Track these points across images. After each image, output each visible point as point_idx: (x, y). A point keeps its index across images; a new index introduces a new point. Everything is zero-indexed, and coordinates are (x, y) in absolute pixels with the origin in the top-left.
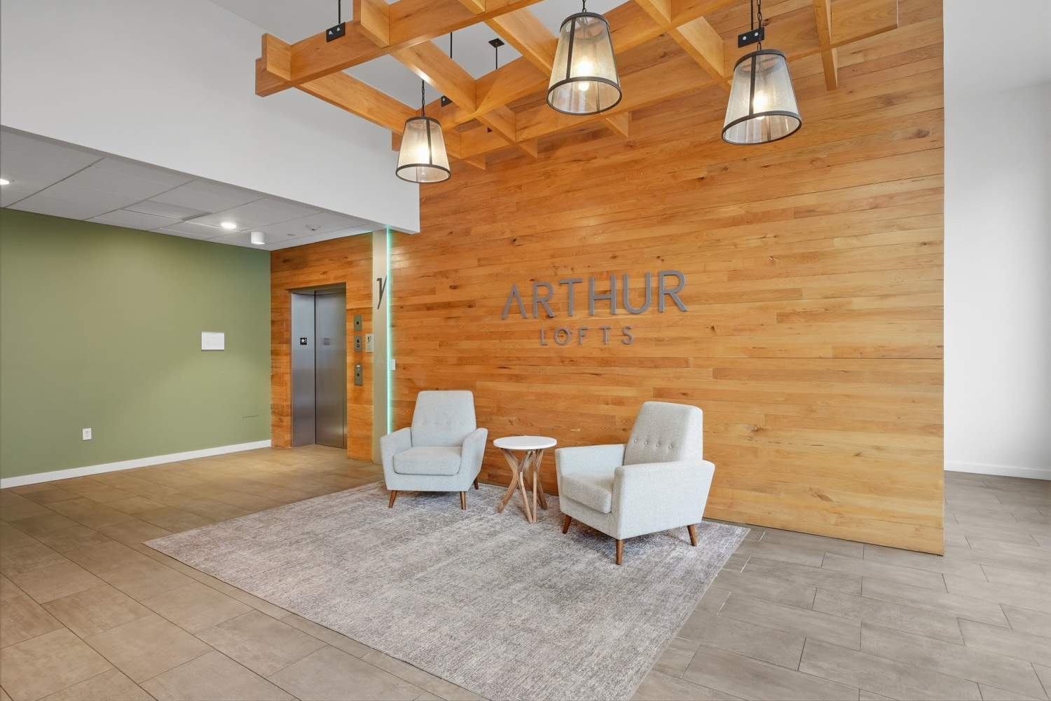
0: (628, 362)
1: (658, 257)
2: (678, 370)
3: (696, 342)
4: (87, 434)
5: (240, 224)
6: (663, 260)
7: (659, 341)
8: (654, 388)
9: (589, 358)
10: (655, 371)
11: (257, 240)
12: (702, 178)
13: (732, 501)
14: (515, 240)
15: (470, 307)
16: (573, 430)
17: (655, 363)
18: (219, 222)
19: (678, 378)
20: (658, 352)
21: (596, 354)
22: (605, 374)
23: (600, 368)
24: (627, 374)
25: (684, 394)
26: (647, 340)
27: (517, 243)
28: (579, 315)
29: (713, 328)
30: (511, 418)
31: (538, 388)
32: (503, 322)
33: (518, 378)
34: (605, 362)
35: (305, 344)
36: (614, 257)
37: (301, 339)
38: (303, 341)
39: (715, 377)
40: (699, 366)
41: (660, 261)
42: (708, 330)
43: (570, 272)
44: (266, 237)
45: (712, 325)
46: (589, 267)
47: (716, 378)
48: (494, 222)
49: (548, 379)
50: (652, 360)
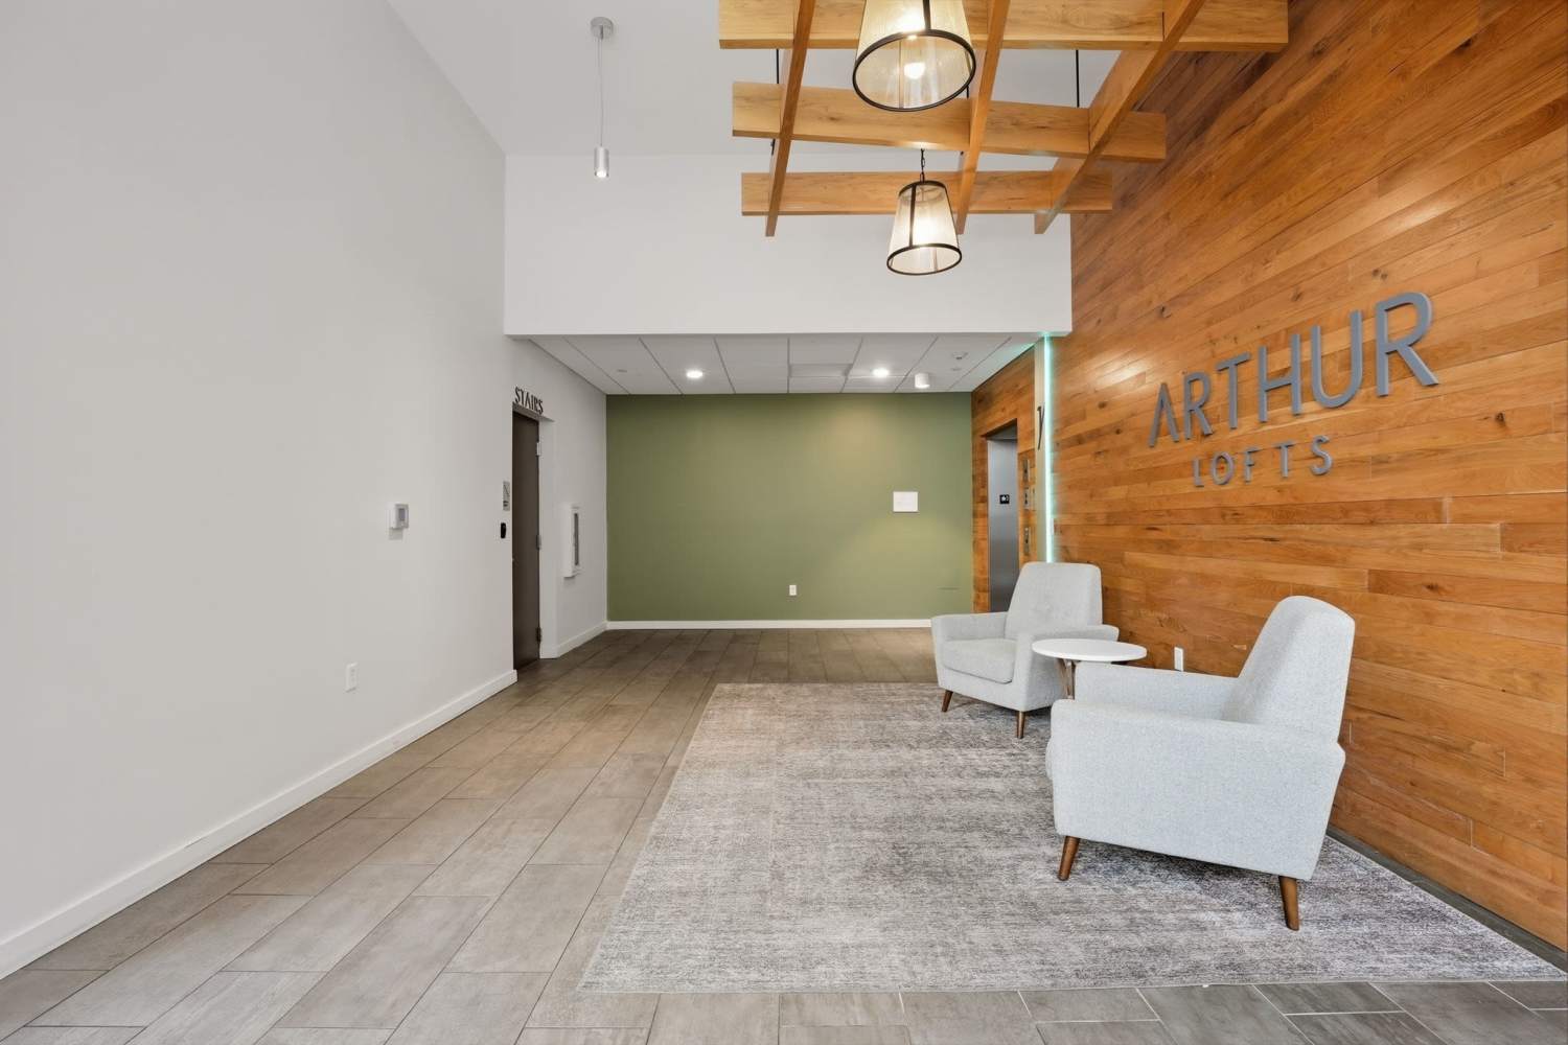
0: (1323, 513)
1: (1376, 272)
2: (1419, 528)
3: (1459, 459)
4: (793, 590)
5: (894, 370)
6: (1384, 276)
7: (1380, 463)
8: (1371, 572)
9: (1261, 507)
10: (1373, 533)
11: (921, 384)
12: (1467, 44)
13: (1549, 886)
14: (1163, 309)
15: (1118, 432)
16: (1236, 646)
17: (1369, 515)
18: (871, 371)
19: (1419, 547)
20: (1379, 488)
21: (1272, 498)
22: (1284, 539)
23: (1276, 527)
24: (1320, 538)
25: (1431, 587)
26: (1356, 463)
27: (1166, 314)
28: (1247, 424)
29: (1500, 418)
30: (1160, 615)
31: (1195, 564)
32: (1154, 451)
33: (1168, 547)
34: (1285, 514)
35: (1007, 502)
36: (1298, 297)
37: (1001, 496)
38: (1004, 499)
39: (1507, 545)
40: (1466, 519)
41: (1378, 280)
42: (1491, 425)
43: (1233, 345)
44: (931, 378)
45: (1500, 409)
46: (1259, 327)
47: (1511, 549)
48: (1142, 287)
49: (1206, 549)
50: (1366, 507)
